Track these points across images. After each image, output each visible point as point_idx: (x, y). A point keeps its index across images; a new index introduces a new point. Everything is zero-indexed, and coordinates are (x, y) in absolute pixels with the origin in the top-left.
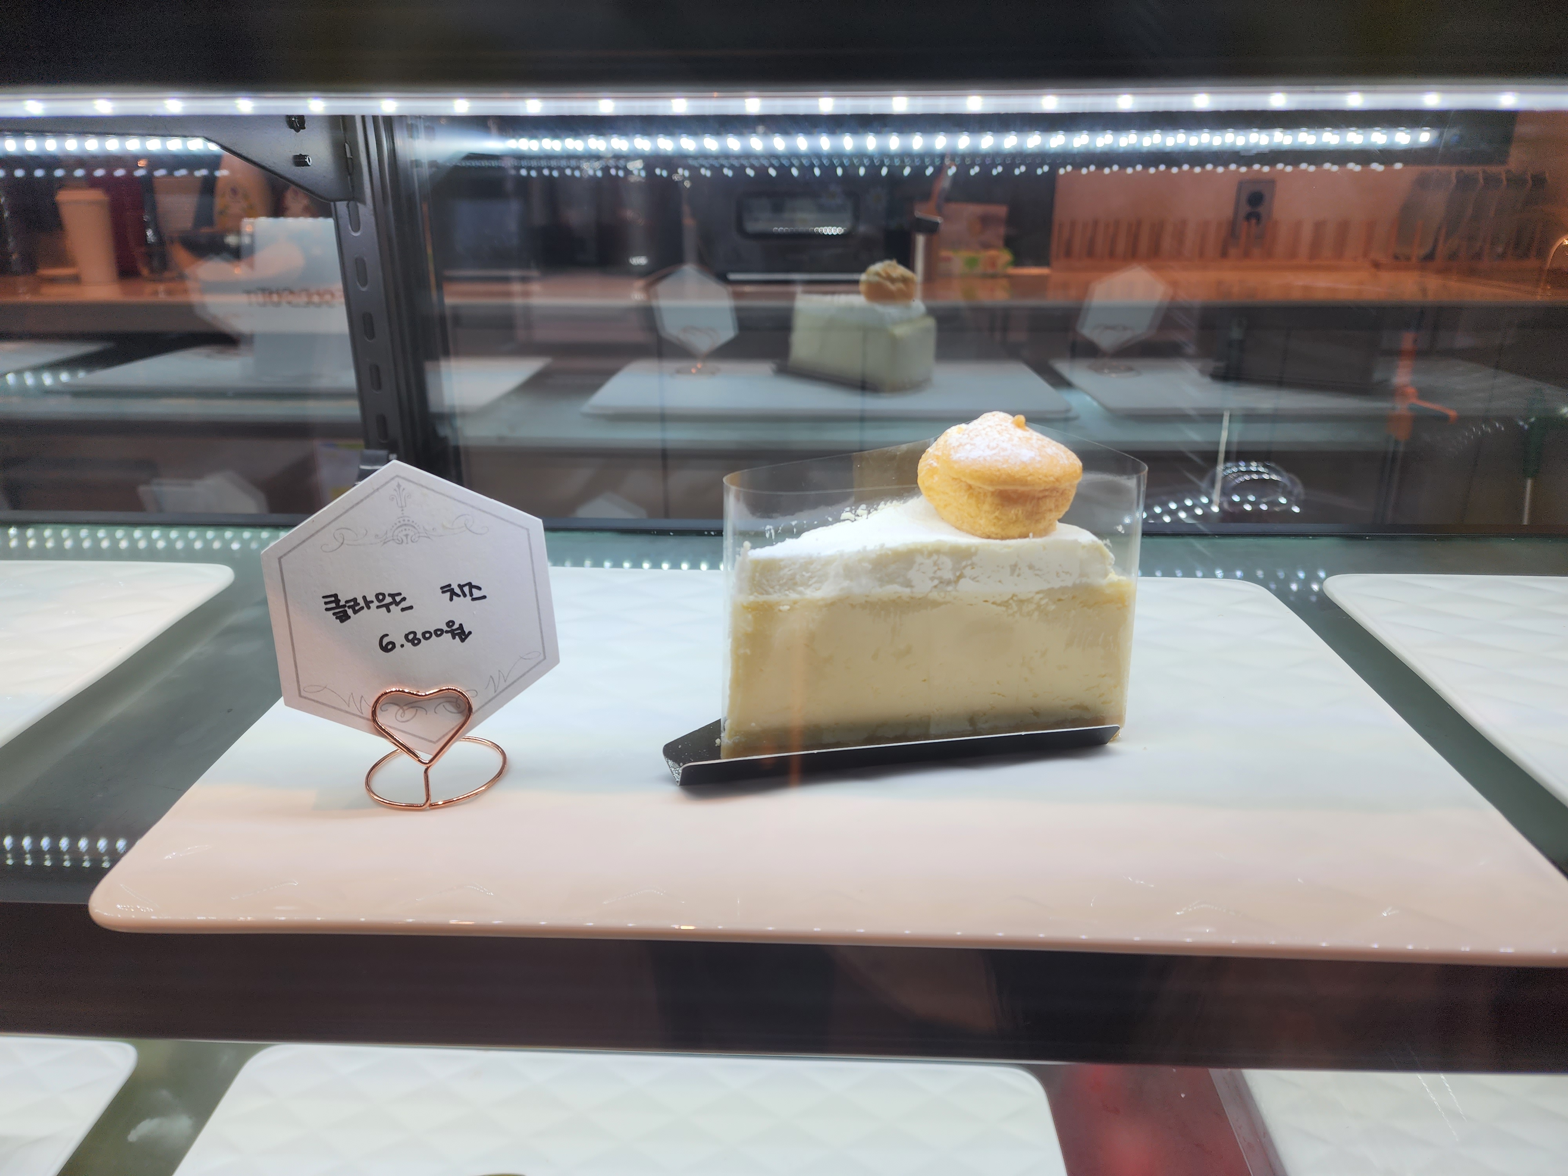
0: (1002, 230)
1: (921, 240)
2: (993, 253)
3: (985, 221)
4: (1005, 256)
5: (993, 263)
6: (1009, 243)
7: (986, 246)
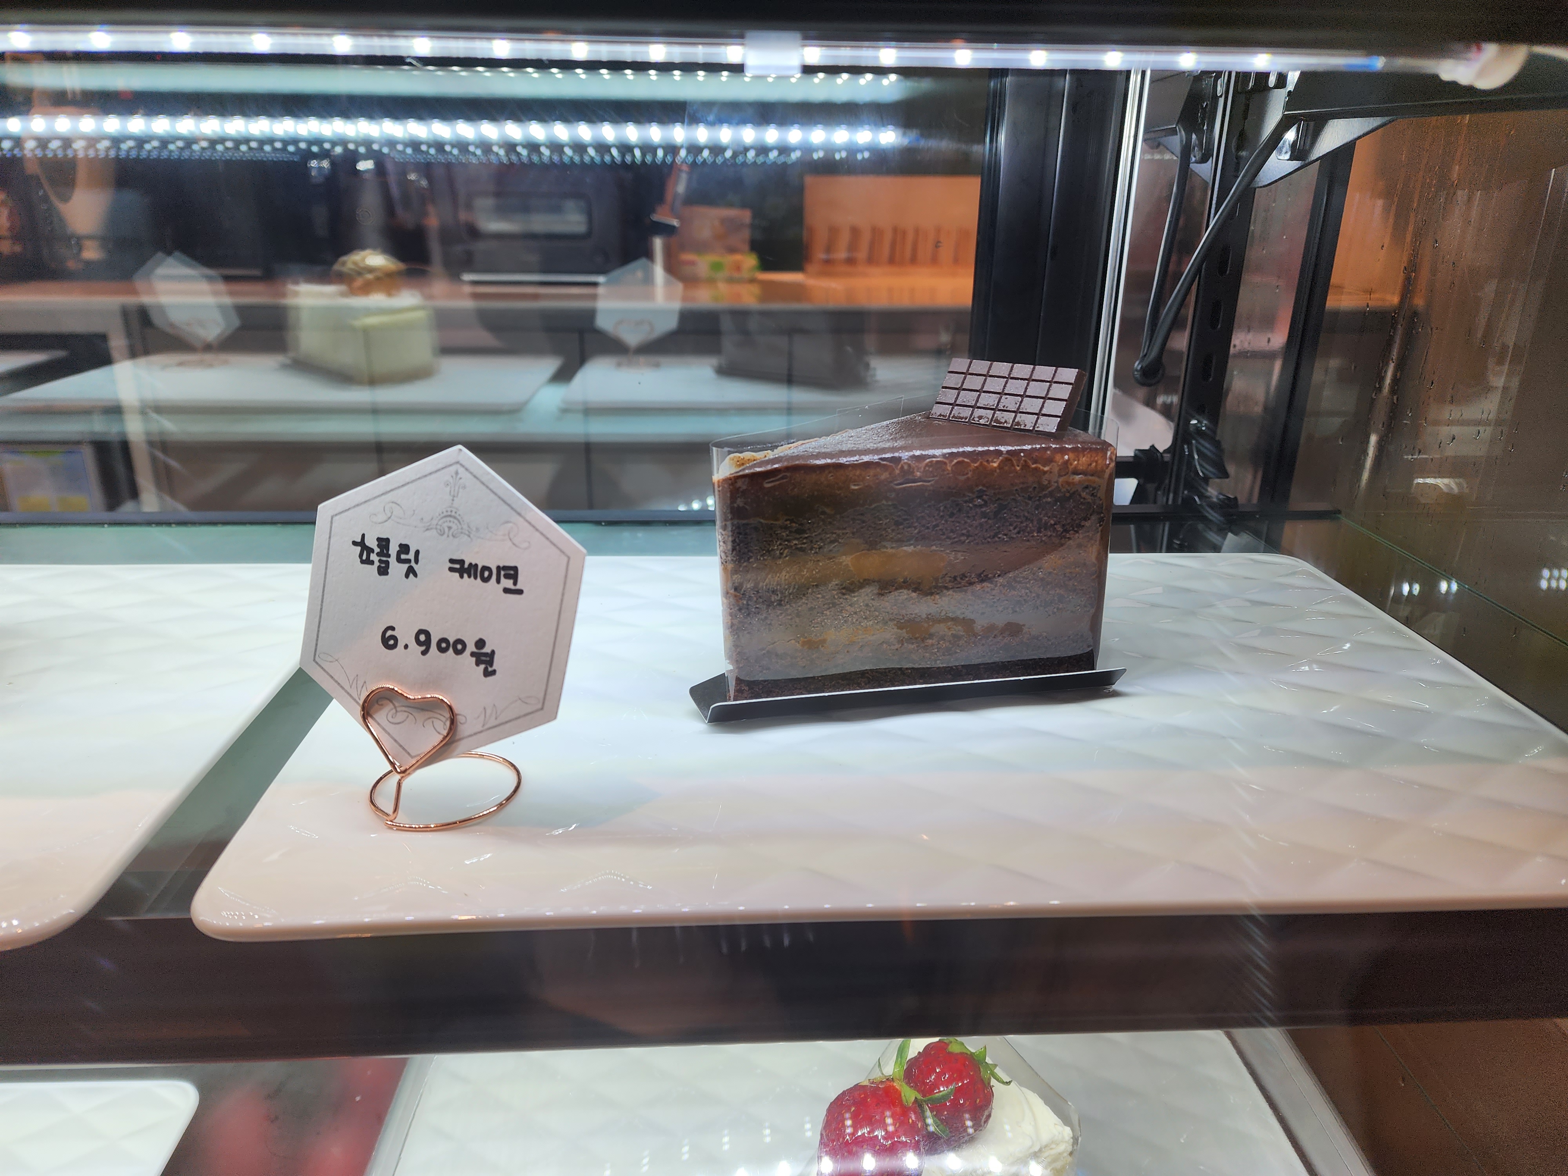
0: (746, 234)
1: (658, 243)
2: (738, 257)
3: (731, 226)
4: (750, 261)
5: (738, 268)
6: (755, 247)
7: (732, 250)
